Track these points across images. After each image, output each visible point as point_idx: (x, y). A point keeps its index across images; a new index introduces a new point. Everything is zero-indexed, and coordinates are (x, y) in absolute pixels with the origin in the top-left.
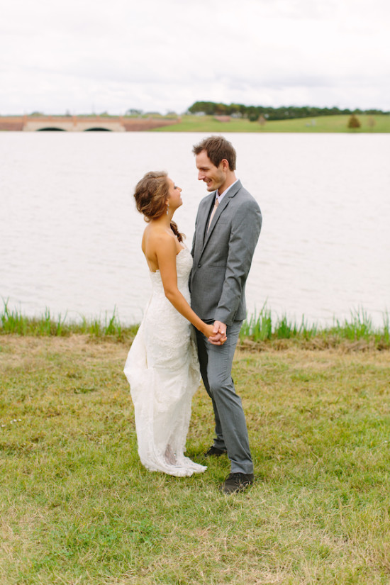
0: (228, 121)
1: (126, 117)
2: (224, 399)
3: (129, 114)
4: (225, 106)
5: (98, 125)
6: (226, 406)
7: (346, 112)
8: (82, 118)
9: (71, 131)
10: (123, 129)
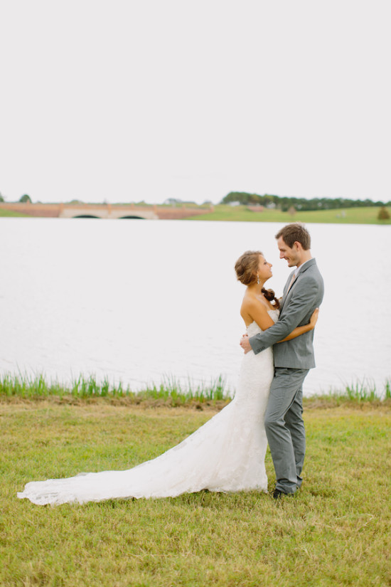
0: (261, 211)
1: (164, 205)
2: (276, 437)
3: (168, 203)
4: (259, 197)
5: (132, 213)
6: (277, 442)
7: (379, 204)
8: (118, 206)
9: (106, 218)
10: (156, 217)
